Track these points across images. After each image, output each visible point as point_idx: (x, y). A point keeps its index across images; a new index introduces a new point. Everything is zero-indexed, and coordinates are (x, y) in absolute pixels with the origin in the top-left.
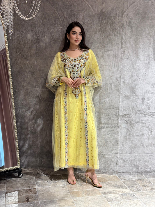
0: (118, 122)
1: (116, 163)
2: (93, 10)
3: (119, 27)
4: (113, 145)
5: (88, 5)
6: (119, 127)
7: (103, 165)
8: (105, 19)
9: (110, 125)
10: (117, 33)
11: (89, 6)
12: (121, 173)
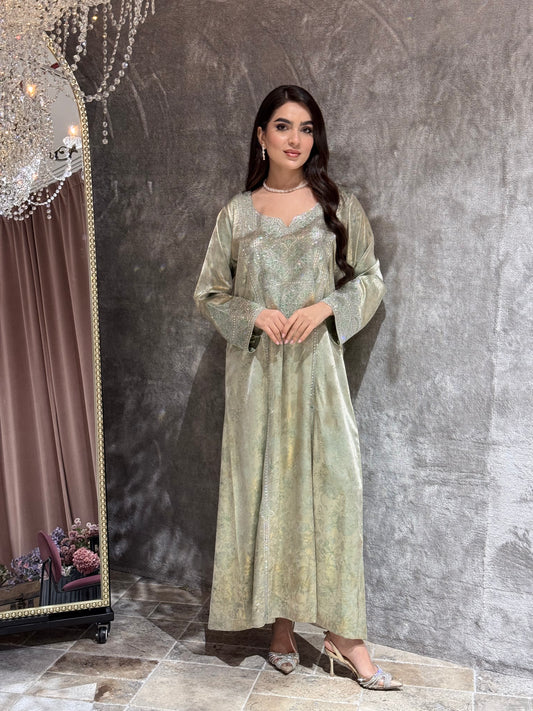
0: (485, 465)
1: (476, 623)
2: (402, 50)
3: (495, 104)
4: (467, 551)
5: (386, 30)
6: (486, 485)
7: (427, 622)
8: (442, 78)
9: (454, 476)
10: (487, 127)
11: (390, 36)
12: (493, 664)
